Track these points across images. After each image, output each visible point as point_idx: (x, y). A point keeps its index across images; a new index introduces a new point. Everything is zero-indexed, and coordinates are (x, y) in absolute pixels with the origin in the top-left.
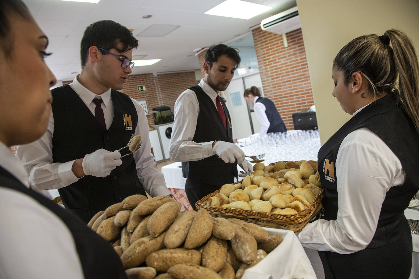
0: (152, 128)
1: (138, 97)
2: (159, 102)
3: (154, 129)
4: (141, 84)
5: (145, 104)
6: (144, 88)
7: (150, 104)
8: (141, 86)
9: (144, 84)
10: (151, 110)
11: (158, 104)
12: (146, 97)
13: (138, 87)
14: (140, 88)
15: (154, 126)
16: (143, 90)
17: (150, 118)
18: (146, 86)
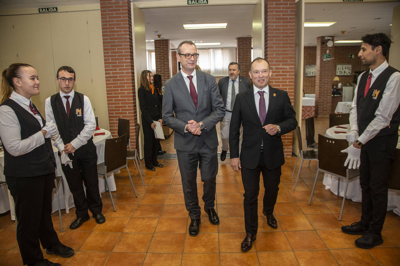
0: (351, 84)
1: (347, 62)
2: (362, 67)
3: (351, 86)
4: (352, 53)
5: (350, 67)
6: (353, 56)
7: (354, 68)
8: (351, 54)
9: (354, 53)
10: (354, 73)
11: (360, 69)
12: (353, 63)
13: (349, 55)
14: (350, 56)
15: (352, 84)
16: (351, 58)
17: (351, 78)
18: (355, 55)
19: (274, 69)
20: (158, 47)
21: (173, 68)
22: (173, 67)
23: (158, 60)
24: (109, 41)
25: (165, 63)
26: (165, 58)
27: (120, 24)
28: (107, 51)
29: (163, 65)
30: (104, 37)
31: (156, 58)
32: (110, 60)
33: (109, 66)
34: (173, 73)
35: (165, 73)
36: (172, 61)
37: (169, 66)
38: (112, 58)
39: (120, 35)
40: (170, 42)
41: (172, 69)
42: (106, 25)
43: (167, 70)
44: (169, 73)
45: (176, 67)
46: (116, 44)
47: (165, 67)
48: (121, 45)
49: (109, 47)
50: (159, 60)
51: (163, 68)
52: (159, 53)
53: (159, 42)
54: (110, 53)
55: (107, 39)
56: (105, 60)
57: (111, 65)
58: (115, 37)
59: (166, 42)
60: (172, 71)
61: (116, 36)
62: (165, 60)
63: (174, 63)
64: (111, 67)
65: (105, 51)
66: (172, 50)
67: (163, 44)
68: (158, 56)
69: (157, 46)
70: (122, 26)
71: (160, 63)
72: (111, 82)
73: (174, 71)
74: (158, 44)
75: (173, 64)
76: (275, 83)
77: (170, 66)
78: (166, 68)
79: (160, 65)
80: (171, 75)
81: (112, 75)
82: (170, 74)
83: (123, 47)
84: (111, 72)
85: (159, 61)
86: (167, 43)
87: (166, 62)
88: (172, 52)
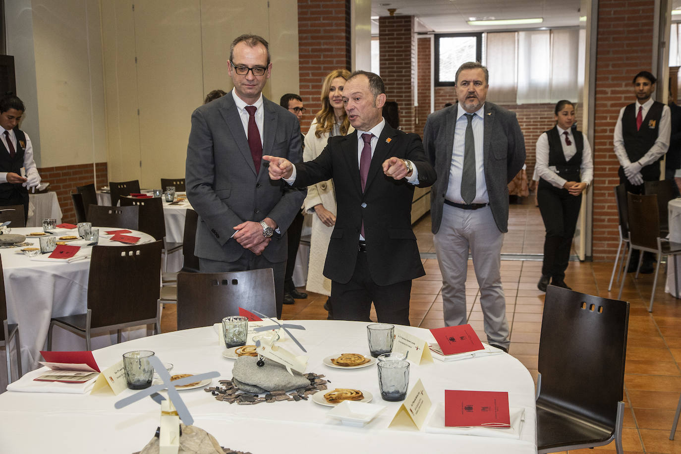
19: (609, 93)
20: (387, 32)
21: (420, 81)
22: (421, 77)
23: (385, 64)
24: (310, 41)
25: (401, 72)
26: (402, 59)
27: (331, 13)
28: (305, 59)
29: (397, 76)
30: (301, 35)
31: (381, 60)
32: (311, 75)
33: (308, 87)
34: (418, 93)
35: (402, 97)
36: (418, 62)
37: (410, 80)
38: (313, 71)
39: (329, 31)
40: (416, 20)
41: (418, 83)
42: (306, 13)
43: (406, 88)
44: (410, 96)
45: (427, 78)
46: (323, 47)
47: (402, 80)
48: (331, 50)
49: (309, 52)
50: (389, 64)
51: (398, 84)
52: (389, 47)
53: (389, 22)
54: (310, 63)
55: (306, 38)
56: (301, 75)
57: (310, 84)
58: (320, 35)
59: (405, 22)
60: (418, 90)
61: (322, 34)
62: (401, 64)
63: (423, 69)
64: (311, 87)
65: (302, 60)
66: (419, 33)
67: (400, 26)
68: (387, 54)
69: (385, 31)
70: (334, 15)
71: (389, 72)
72: (310, 115)
73: (423, 90)
74: (387, 26)
75: (420, 70)
76: (610, 119)
77: (412, 80)
78: (405, 84)
79: (389, 76)
80: (414, 101)
81: (311, 102)
82: (412, 98)
83: (334, 53)
84: (311, 96)
85: (388, 68)
86: (409, 23)
87: (404, 70)
88: (419, 40)
